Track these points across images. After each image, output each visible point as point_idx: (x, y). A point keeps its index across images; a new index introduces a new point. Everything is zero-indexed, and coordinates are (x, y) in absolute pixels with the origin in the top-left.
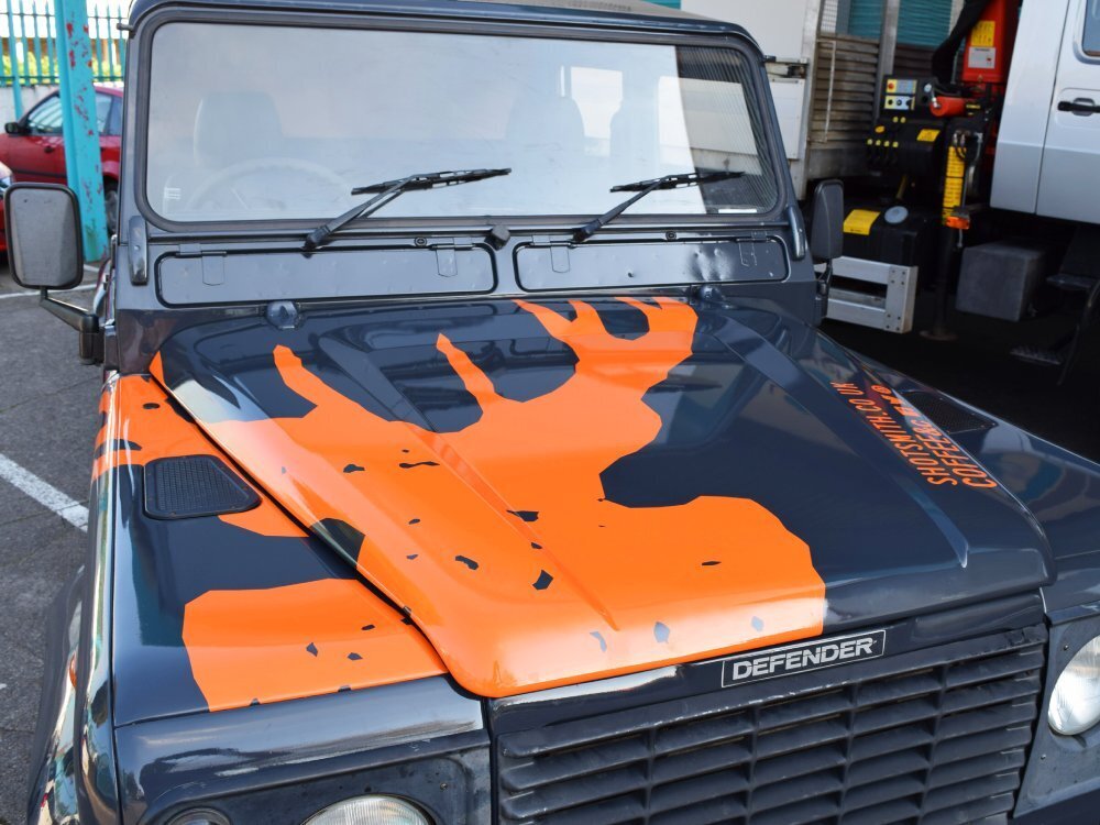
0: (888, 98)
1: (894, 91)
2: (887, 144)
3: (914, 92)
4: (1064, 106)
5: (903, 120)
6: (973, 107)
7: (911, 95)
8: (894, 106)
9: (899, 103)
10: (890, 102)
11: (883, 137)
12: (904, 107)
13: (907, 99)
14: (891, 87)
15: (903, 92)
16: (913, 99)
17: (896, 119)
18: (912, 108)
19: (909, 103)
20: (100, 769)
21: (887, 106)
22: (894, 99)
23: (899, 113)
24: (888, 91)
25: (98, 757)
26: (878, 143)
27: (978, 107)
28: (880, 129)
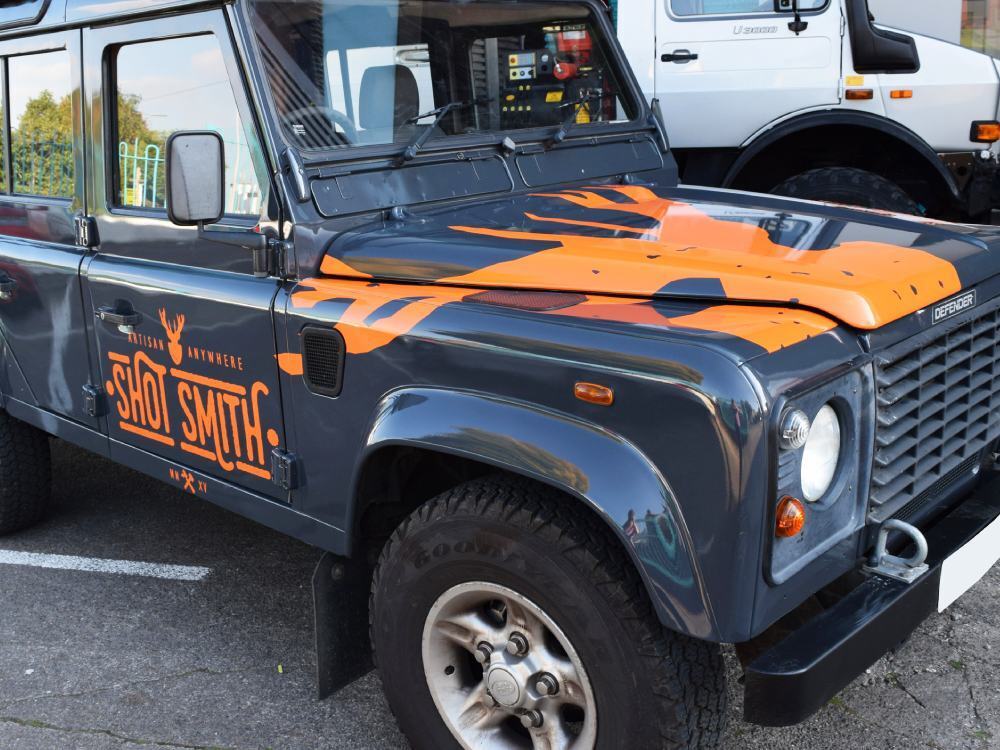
0: (512, 71)
1: (516, 64)
2: (520, 109)
3: (534, 62)
4: (666, 58)
5: (528, 87)
6: (586, 69)
7: (531, 66)
8: (518, 77)
9: (523, 74)
10: (514, 74)
11: (515, 103)
12: (527, 76)
13: (529, 69)
14: (513, 61)
15: (524, 64)
16: (534, 69)
17: (521, 88)
18: (535, 76)
19: (531, 73)
20: (720, 405)
21: (512, 78)
22: (517, 71)
23: (523, 82)
24: (511, 64)
25: (717, 399)
26: (513, 109)
27: (590, 69)
28: (510, 98)
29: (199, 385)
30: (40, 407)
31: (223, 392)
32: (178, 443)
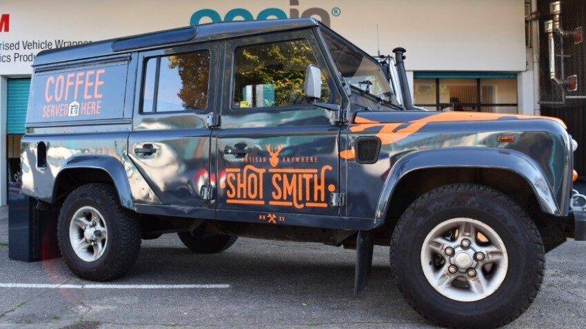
29: (286, 173)
30: (164, 204)
31: (302, 174)
32: (267, 202)
